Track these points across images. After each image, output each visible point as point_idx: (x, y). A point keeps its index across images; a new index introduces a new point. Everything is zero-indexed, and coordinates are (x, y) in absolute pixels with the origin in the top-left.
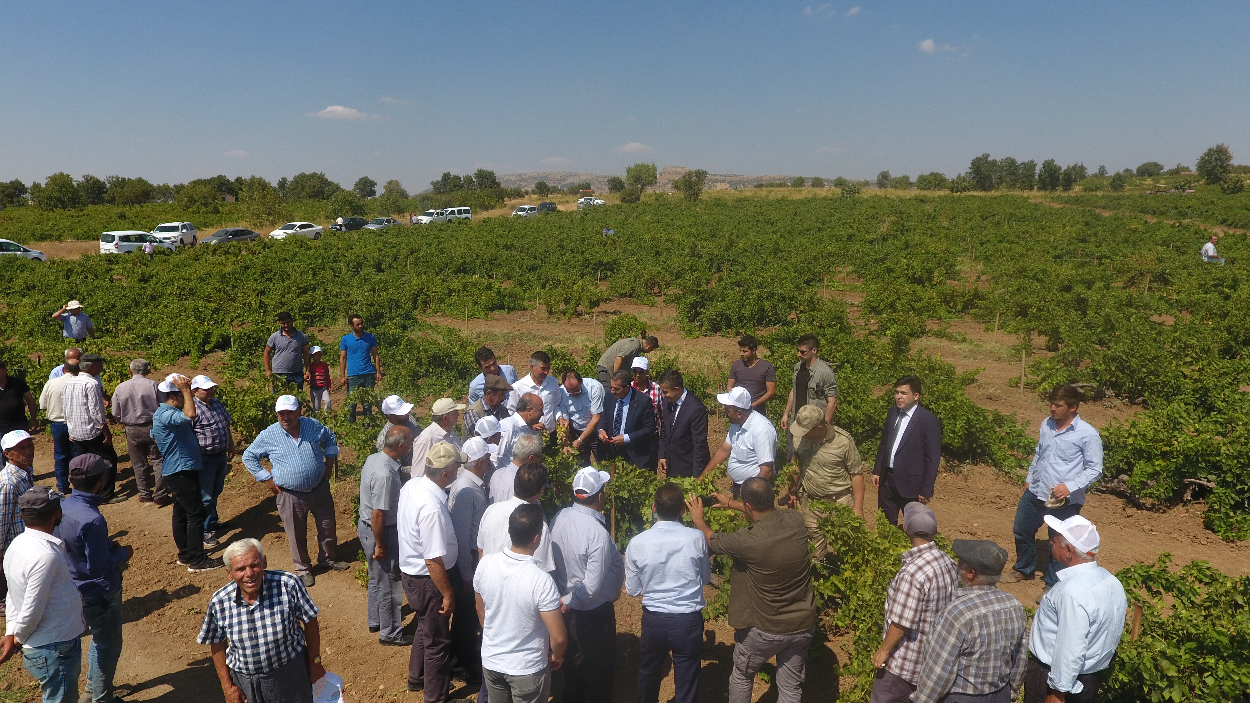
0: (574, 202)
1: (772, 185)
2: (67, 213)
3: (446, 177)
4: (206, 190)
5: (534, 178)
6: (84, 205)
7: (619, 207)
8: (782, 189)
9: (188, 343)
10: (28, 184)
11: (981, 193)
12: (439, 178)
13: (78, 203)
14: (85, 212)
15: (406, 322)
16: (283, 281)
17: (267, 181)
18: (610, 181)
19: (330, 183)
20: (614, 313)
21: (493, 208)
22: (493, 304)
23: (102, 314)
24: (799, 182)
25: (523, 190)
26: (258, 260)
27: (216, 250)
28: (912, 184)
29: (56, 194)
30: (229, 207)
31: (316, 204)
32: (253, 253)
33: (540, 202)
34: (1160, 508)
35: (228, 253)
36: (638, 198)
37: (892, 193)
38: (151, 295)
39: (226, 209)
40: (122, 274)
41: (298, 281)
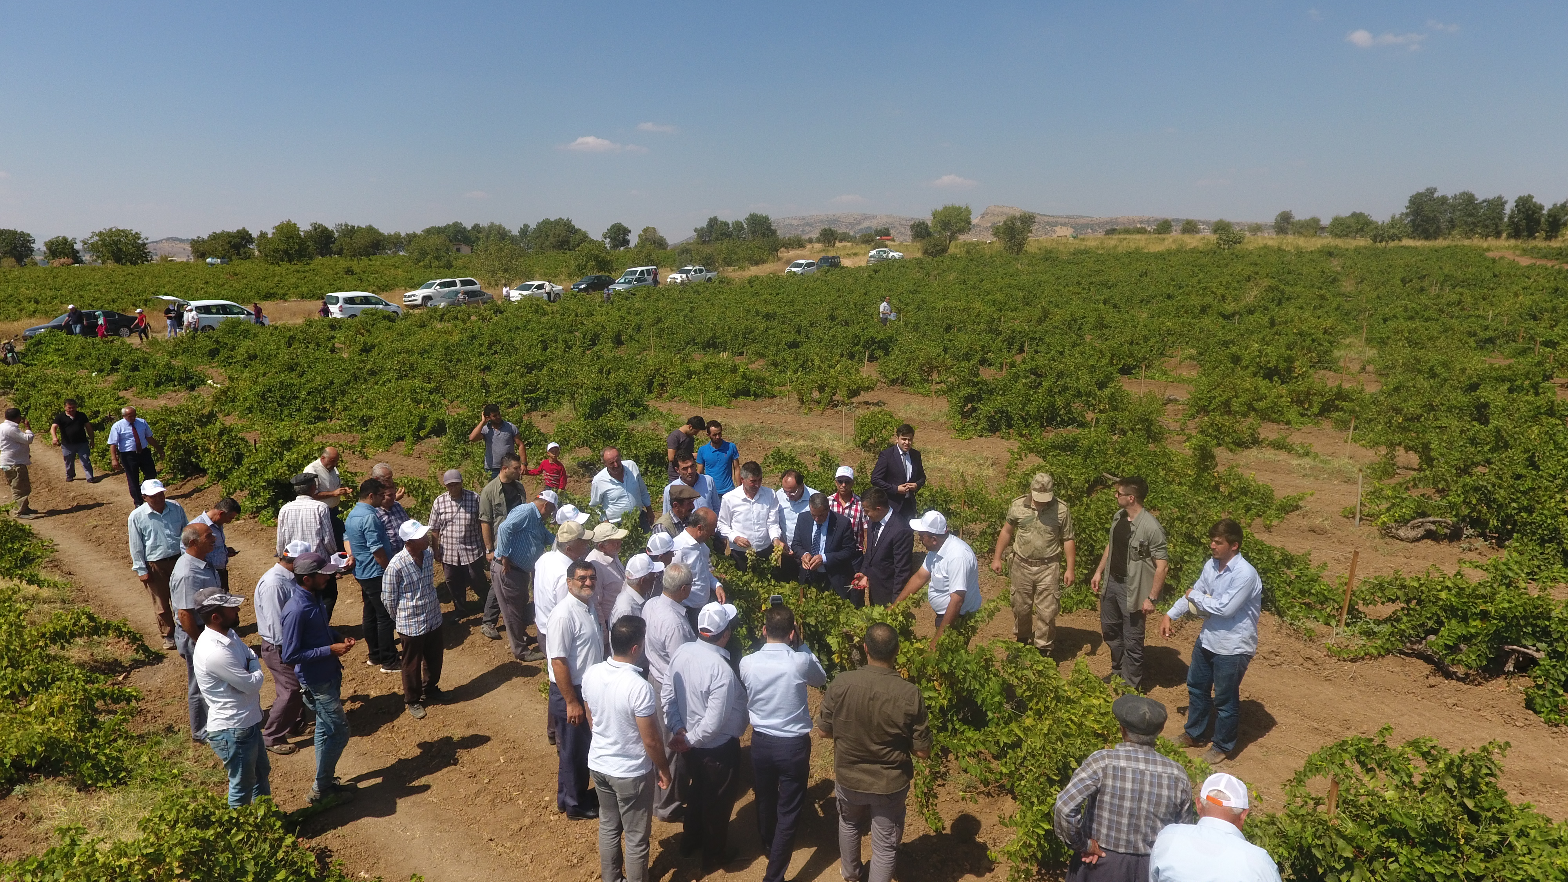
0: (864, 255)
1: (1127, 231)
2: (293, 268)
3: (713, 222)
4: (438, 240)
5: (822, 221)
6: (311, 258)
7: (919, 262)
8: (1138, 236)
9: (403, 427)
10: (255, 234)
11: (1419, 243)
12: (704, 224)
13: (305, 256)
14: (311, 266)
15: (635, 410)
16: (510, 356)
17: (507, 228)
18: (912, 227)
19: (577, 231)
20: (877, 404)
21: (764, 262)
22: (738, 390)
23: (320, 392)
24: (1164, 227)
25: (806, 237)
26: (487, 330)
27: (444, 314)
28: (1323, 229)
29: (282, 247)
30: (463, 260)
31: (561, 256)
32: (484, 319)
33: (823, 254)
34: (1475, 680)
35: (456, 318)
36: (944, 250)
37: (1291, 242)
38: (370, 370)
39: (460, 263)
40: (344, 343)
41: (526, 357)
